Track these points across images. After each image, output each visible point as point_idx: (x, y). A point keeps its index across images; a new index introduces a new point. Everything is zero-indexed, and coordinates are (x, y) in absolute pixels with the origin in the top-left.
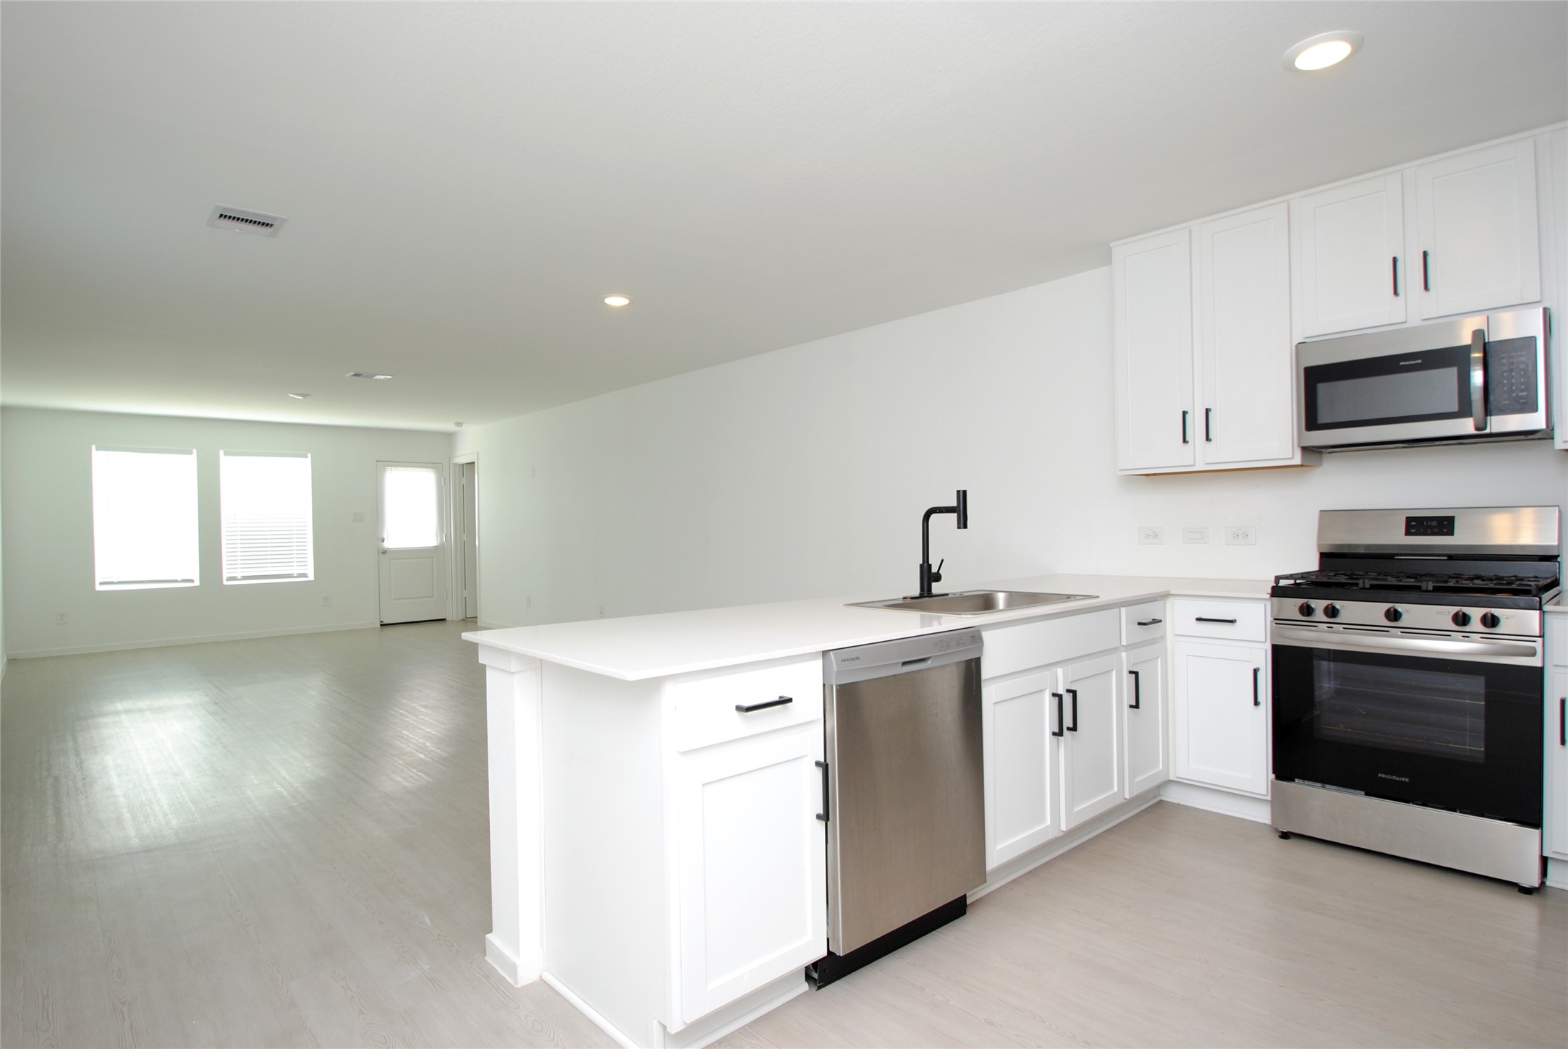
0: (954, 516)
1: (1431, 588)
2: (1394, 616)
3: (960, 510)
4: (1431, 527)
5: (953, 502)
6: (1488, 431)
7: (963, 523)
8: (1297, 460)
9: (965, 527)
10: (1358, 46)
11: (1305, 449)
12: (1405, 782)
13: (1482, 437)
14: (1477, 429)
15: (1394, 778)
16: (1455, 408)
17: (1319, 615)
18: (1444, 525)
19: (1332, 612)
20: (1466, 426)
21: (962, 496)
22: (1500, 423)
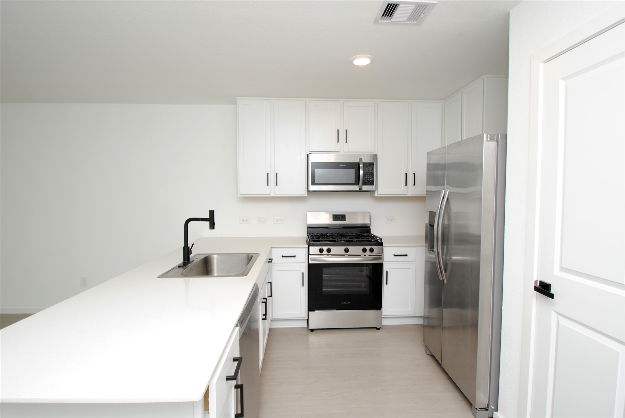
0: (208, 222)
1: (356, 241)
2: (347, 250)
3: (211, 220)
4: (339, 218)
5: (208, 216)
6: (362, 190)
7: (212, 226)
8: (306, 195)
9: (214, 228)
10: (372, 61)
11: (308, 191)
12: (349, 304)
13: (360, 191)
14: (360, 189)
15: (346, 303)
16: (354, 182)
17: (325, 252)
18: (342, 217)
19: (329, 251)
20: (356, 188)
21: (212, 213)
22: (365, 188)
